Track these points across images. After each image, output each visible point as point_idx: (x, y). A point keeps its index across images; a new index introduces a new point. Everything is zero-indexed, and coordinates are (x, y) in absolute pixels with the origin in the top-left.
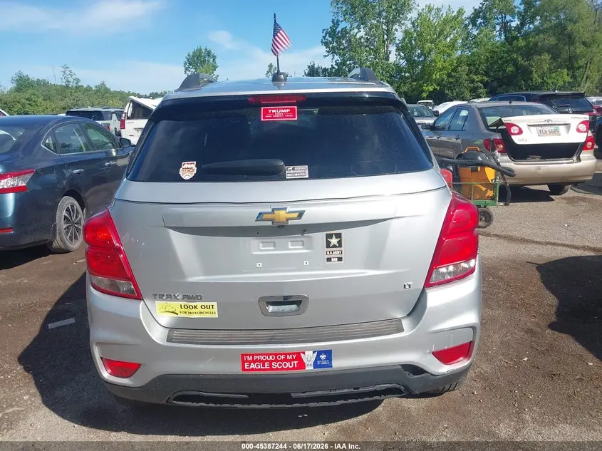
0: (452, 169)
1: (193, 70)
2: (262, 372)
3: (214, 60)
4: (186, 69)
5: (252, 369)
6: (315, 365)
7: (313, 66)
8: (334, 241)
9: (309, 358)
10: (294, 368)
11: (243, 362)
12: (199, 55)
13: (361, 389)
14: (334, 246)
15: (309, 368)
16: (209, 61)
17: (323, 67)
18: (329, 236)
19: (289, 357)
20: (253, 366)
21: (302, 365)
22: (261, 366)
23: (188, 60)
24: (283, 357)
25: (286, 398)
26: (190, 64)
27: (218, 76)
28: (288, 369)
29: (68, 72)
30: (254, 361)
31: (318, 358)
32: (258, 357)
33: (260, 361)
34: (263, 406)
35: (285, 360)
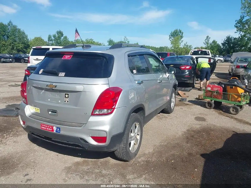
0: (223, 86)
1: (173, 38)
2: (43, 130)
3: (182, 34)
4: (170, 38)
5: (43, 129)
6: (56, 131)
7: (229, 37)
8: (67, 96)
9: (55, 128)
10: (51, 131)
11: (41, 126)
12: (176, 32)
13: (69, 142)
14: (67, 97)
15: (55, 132)
16: (180, 35)
17: (234, 38)
18: (66, 94)
19: (50, 127)
20: (43, 128)
21: (53, 130)
22: (44, 128)
23: (171, 34)
24: (49, 127)
25: (50, 139)
26: (172, 36)
27: (183, 41)
28: (50, 130)
29: (126, 39)
30: (44, 126)
31: (57, 130)
32: (44, 125)
33: (44, 127)
34: (48, 141)
35: (49, 128)
